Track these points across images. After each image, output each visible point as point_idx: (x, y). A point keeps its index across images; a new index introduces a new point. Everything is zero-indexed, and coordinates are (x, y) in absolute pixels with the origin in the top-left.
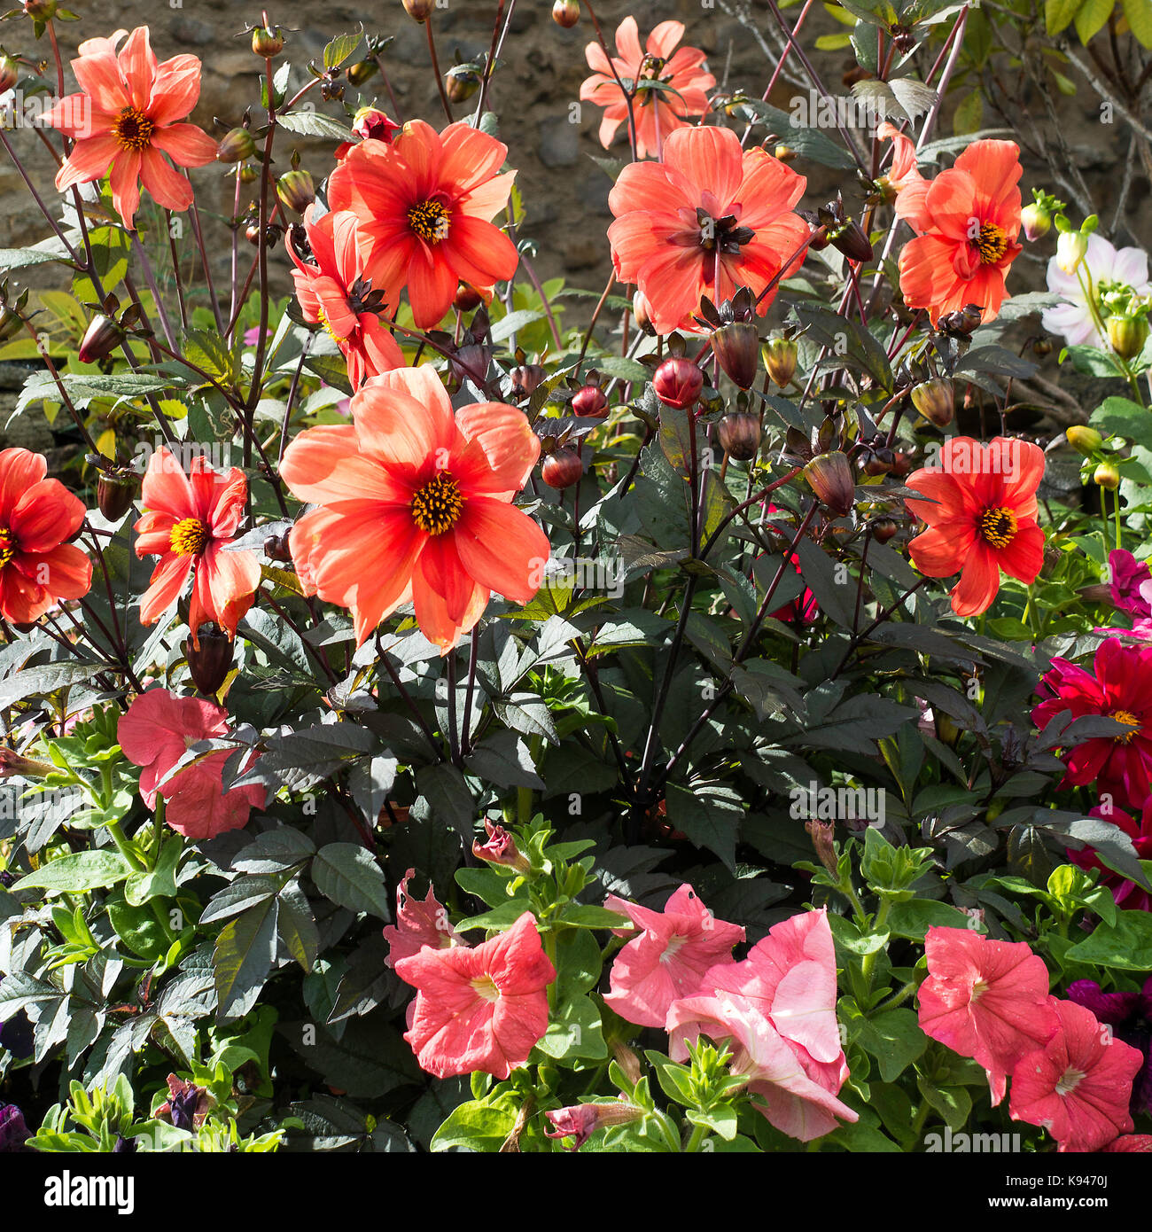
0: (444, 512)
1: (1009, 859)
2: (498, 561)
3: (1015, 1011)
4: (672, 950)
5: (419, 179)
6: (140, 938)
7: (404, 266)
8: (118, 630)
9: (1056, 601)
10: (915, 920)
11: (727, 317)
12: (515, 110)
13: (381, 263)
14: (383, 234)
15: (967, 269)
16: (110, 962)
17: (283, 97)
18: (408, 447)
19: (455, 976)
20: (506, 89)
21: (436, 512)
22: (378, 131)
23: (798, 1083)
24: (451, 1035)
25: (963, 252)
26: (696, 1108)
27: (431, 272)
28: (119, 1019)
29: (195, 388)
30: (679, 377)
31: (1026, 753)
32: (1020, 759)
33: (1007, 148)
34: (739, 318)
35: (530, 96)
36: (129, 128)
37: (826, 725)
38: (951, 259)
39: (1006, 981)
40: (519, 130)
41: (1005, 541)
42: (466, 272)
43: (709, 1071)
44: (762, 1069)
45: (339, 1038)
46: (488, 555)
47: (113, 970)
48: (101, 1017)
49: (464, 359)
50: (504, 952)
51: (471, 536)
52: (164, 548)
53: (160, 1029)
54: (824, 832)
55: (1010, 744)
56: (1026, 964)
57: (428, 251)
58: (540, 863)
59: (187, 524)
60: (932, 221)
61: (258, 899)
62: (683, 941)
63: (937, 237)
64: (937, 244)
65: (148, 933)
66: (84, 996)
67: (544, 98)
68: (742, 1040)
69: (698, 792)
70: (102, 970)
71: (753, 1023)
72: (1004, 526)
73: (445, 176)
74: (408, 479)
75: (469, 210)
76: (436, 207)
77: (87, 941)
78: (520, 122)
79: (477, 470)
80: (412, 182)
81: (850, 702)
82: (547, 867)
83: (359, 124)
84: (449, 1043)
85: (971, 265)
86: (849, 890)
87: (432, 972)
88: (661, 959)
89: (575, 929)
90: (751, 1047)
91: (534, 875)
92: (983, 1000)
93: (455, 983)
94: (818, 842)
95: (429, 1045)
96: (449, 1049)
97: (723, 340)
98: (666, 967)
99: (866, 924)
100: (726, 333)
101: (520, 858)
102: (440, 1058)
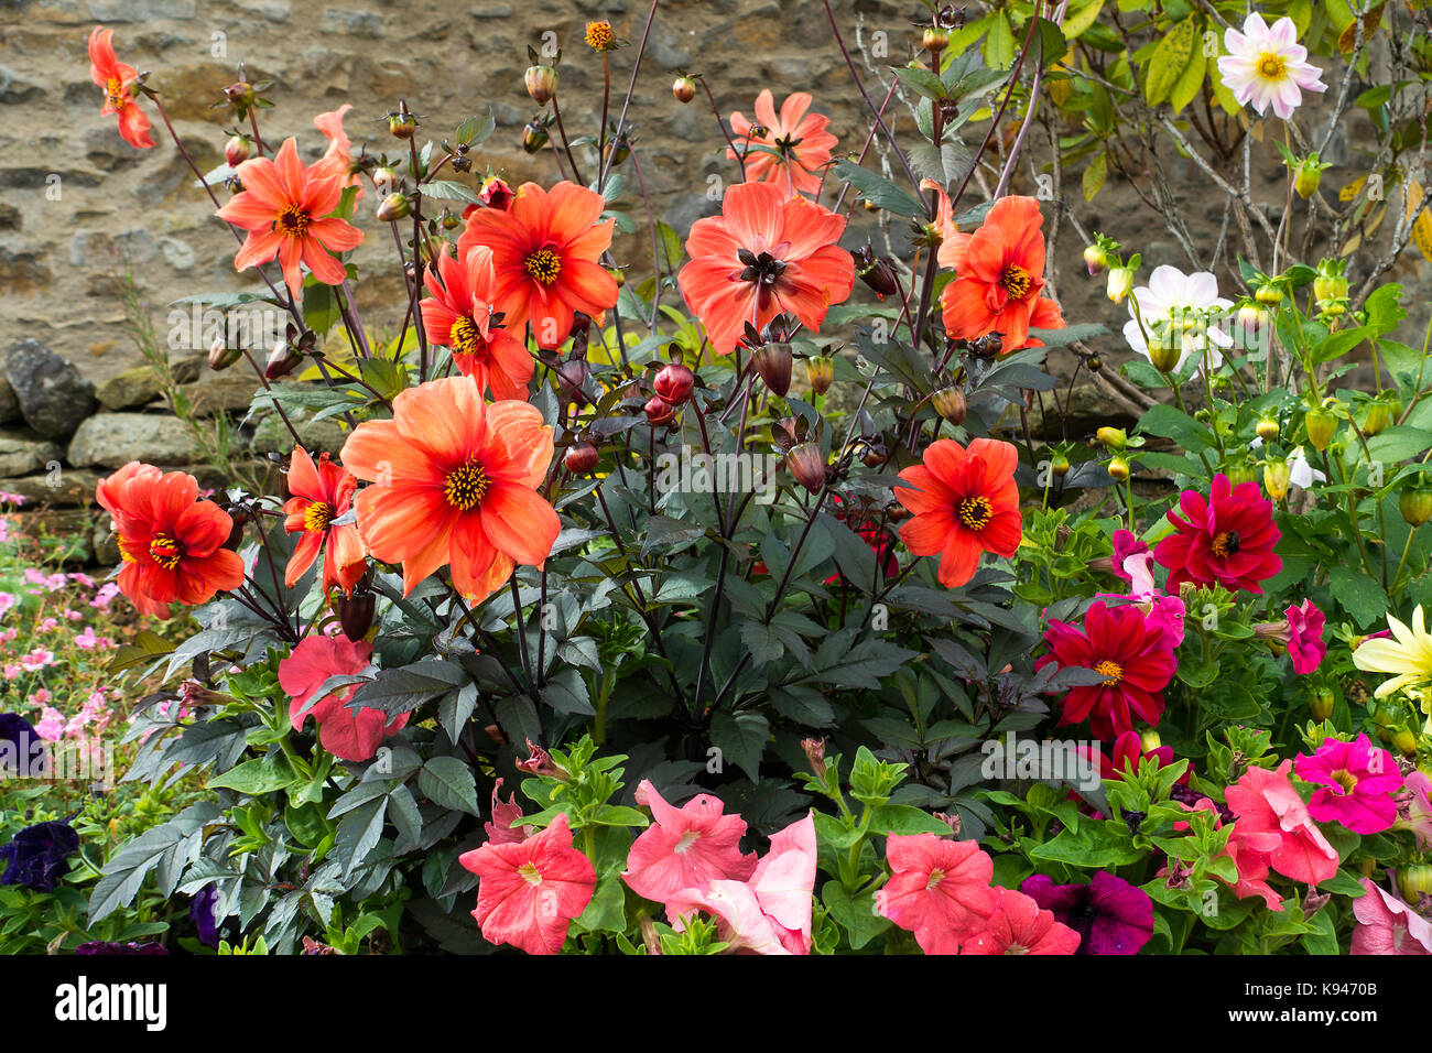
0: (472, 490)
2: (514, 533)
3: (965, 894)
4: (689, 844)
5: (533, 234)
6: (306, 832)
9: (1068, 570)
10: (895, 822)
11: (767, 338)
13: (507, 302)
15: (996, 305)
16: (277, 852)
17: (426, 168)
18: (442, 436)
19: (506, 865)
21: (463, 491)
22: (499, 196)
24: (505, 912)
25: (993, 292)
27: (548, 307)
28: (278, 894)
29: (369, 402)
30: (672, 380)
31: (1019, 696)
32: (1013, 701)
33: (1028, 203)
34: (776, 339)
37: (841, 665)
38: (984, 297)
39: (959, 869)
41: (980, 525)
43: (697, 940)
44: (744, 938)
45: (449, 909)
46: (506, 527)
47: (279, 857)
48: (267, 894)
50: (543, 845)
51: (494, 512)
52: (301, 526)
53: (308, 902)
54: (814, 749)
55: (1005, 689)
56: (975, 856)
57: (542, 292)
58: (576, 774)
59: (317, 505)
60: (968, 266)
61: (373, 797)
62: (697, 836)
63: (972, 280)
64: (972, 286)
65: (312, 828)
66: (254, 877)
68: (725, 920)
70: (270, 857)
71: (738, 901)
72: (979, 512)
73: (553, 230)
74: (442, 464)
75: (577, 254)
76: (546, 254)
77: (257, 834)
79: (501, 459)
80: (524, 235)
81: (859, 647)
82: (582, 779)
83: (483, 193)
84: (502, 918)
85: (1000, 302)
86: (837, 796)
87: (488, 863)
88: (677, 850)
89: (607, 827)
90: (733, 921)
91: (574, 783)
92: (941, 885)
93: (507, 871)
94: (810, 757)
95: (489, 920)
96: (501, 922)
97: (763, 357)
98: (681, 857)
99: (851, 823)
100: (765, 351)
101: (559, 771)
102: (495, 930)
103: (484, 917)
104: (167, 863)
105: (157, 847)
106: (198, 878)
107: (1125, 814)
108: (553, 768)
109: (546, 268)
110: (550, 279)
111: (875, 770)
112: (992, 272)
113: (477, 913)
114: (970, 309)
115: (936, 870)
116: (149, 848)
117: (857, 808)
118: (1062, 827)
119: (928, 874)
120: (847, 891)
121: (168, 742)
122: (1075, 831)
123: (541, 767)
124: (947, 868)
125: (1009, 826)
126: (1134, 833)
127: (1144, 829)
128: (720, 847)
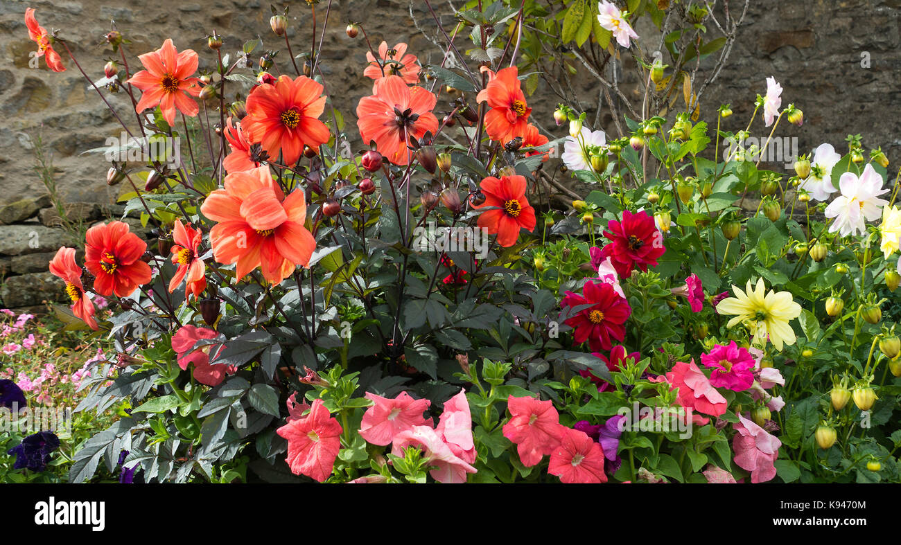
1: (555, 374)
2: (292, 248)
3: (547, 427)
4: (396, 415)
5: (286, 101)
6: (188, 431)
7: (280, 138)
8: (169, 301)
10: (507, 394)
12: (341, 93)
13: (270, 137)
14: (270, 124)
16: (175, 441)
17: (227, 68)
19: (301, 433)
20: (337, 84)
22: (268, 80)
23: (451, 458)
24: (302, 457)
26: (409, 475)
27: (292, 140)
28: (179, 464)
29: (198, 198)
34: (427, 144)
35: (347, 87)
36: (167, 83)
38: (505, 116)
39: (544, 416)
40: (343, 102)
41: (517, 213)
42: (307, 140)
43: (413, 458)
44: (436, 455)
46: (288, 245)
47: (176, 444)
48: (171, 464)
49: (311, 178)
50: (317, 420)
53: (197, 465)
54: (463, 359)
56: (550, 410)
57: (290, 131)
58: (333, 383)
59: (184, 251)
61: (222, 407)
62: (400, 410)
63: (497, 108)
64: (498, 111)
65: (191, 429)
66: (164, 456)
67: (353, 88)
68: (426, 447)
69: (418, 350)
70: (172, 445)
71: (430, 437)
73: (296, 100)
75: (308, 114)
76: (293, 112)
77: (165, 433)
78: (343, 98)
80: (283, 102)
82: (336, 386)
83: (260, 79)
84: (300, 460)
85: (514, 117)
86: (477, 382)
87: (291, 432)
88: (389, 419)
89: (353, 409)
90: (430, 447)
91: (333, 388)
92: (536, 423)
93: (302, 436)
94: (461, 363)
95: (294, 463)
96: (301, 462)
97: (421, 154)
98: (392, 423)
99: (485, 396)
100: (423, 151)
101: (323, 382)
102: (297, 467)
103: (292, 461)
104: (109, 453)
105: (103, 443)
106: (133, 459)
107: (624, 386)
108: (319, 380)
109: (292, 119)
110: (294, 126)
111: (495, 368)
112: (507, 103)
113: (288, 460)
114: (500, 124)
115: (533, 415)
116: (98, 444)
117: (487, 386)
118: (590, 397)
119: (530, 416)
120: (487, 431)
121: (103, 389)
122: (597, 398)
123: (312, 379)
124: (539, 415)
125: (564, 398)
126: (629, 396)
127: (633, 394)
128: (413, 416)
